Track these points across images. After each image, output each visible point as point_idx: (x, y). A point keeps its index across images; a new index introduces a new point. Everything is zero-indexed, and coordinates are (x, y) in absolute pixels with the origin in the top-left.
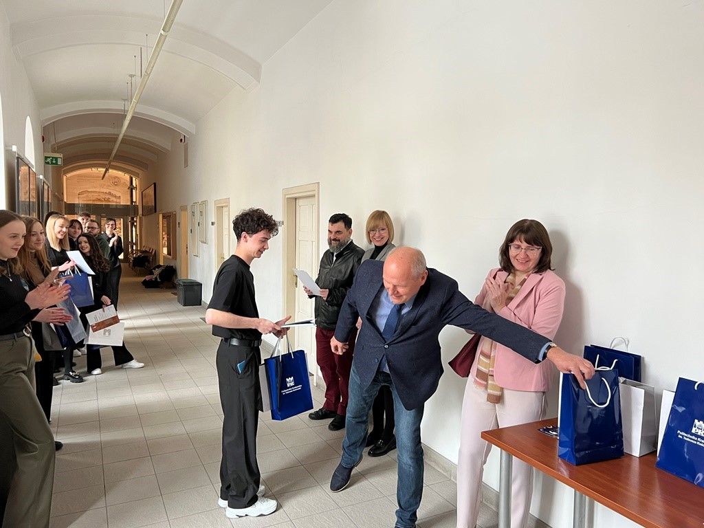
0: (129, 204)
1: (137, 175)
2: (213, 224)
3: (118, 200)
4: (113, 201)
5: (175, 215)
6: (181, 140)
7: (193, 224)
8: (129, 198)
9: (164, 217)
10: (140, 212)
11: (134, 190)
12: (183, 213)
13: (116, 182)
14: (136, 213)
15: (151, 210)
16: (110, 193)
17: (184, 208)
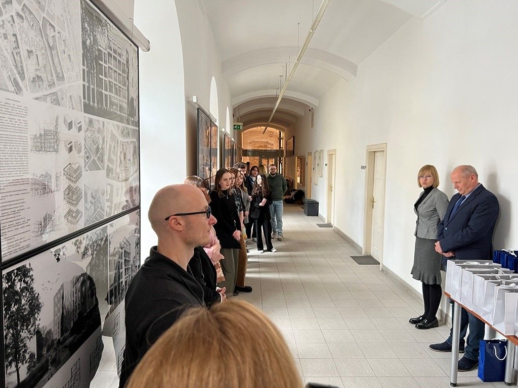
0: (278, 149)
1: (284, 131)
2: (326, 165)
3: (272, 147)
4: (269, 147)
5: (305, 158)
6: (310, 110)
7: (315, 164)
8: (278, 145)
9: (298, 158)
10: (285, 154)
11: (281, 140)
12: (309, 157)
13: (271, 135)
14: (282, 155)
15: (291, 153)
16: (267, 142)
17: (310, 154)
